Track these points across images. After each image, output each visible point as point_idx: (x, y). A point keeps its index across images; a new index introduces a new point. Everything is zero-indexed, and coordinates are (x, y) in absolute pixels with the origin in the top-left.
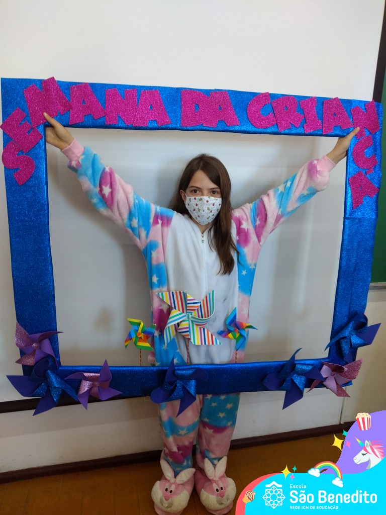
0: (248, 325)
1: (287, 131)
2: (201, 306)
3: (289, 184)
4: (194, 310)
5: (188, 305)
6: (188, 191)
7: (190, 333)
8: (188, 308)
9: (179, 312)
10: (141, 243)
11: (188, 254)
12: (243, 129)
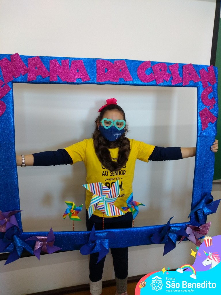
0: (140, 203)
2: (110, 191)
4: (107, 194)
8: (103, 193)
9: (97, 196)
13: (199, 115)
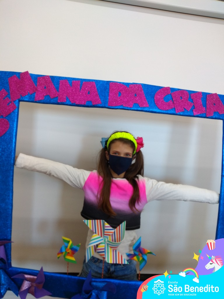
0: (149, 251)
2: (114, 232)
4: (110, 235)
5: (106, 231)
7: (105, 253)
8: (105, 233)
9: (98, 236)
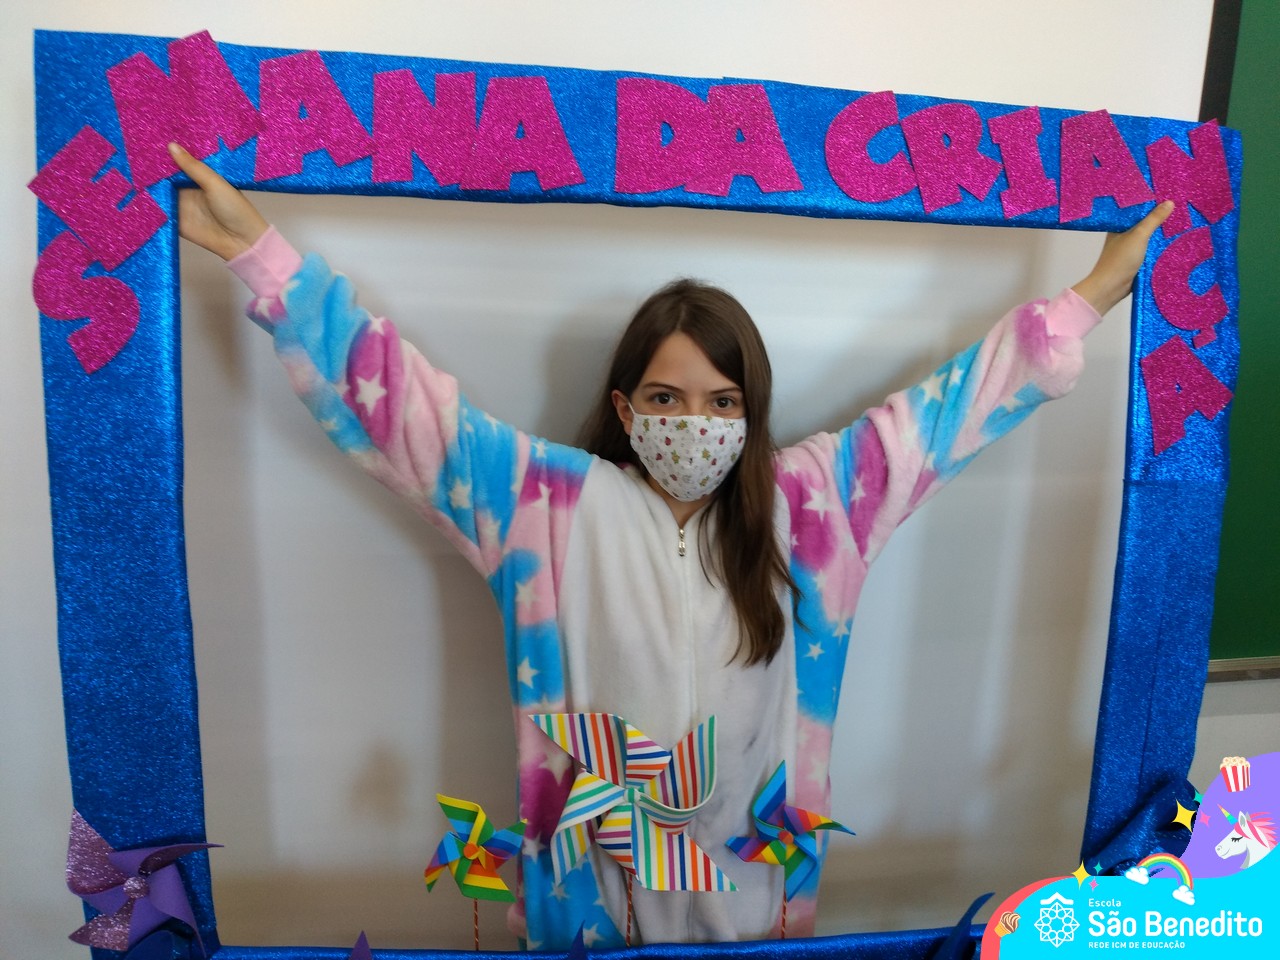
0: (824, 820)
1: (949, 212)
2: (671, 763)
3: (956, 376)
4: (650, 777)
6: (638, 395)
7: (636, 852)
8: (631, 772)
9: (602, 782)
10: (484, 557)
11: (634, 592)
12: (810, 201)
13: (1141, 375)
